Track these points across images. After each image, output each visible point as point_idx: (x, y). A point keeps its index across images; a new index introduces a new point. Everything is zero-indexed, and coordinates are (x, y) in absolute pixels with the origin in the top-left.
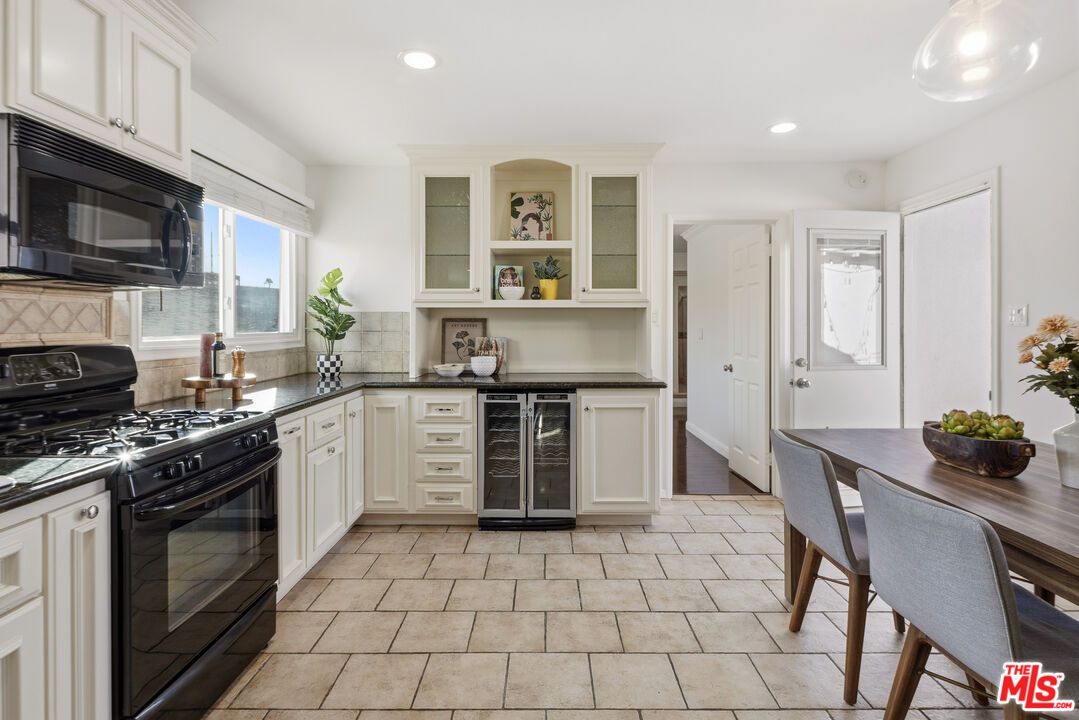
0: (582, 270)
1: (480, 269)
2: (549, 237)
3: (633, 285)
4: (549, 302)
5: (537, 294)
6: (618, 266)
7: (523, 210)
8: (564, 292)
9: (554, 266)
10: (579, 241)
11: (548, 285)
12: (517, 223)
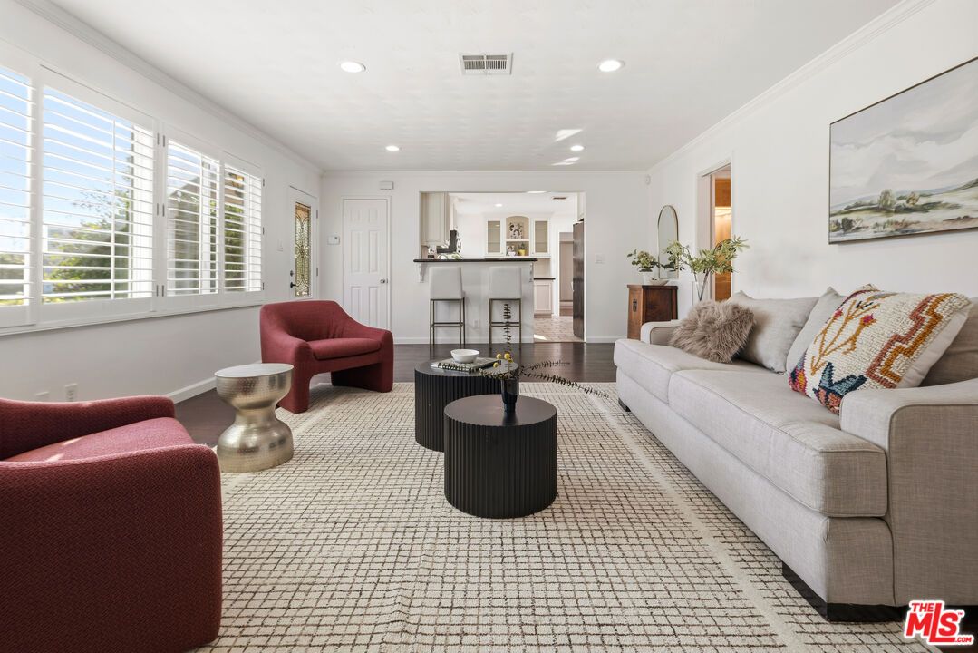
0: (532, 248)
1: (503, 247)
2: (522, 237)
3: (547, 251)
4: (522, 257)
5: (519, 254)
6: (542, 246)
7: (514, 229)
8: (527, 254)
9: (524, 246)
10: (532, 241)
11: (522, 252)
12: (512, 232)
